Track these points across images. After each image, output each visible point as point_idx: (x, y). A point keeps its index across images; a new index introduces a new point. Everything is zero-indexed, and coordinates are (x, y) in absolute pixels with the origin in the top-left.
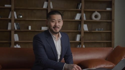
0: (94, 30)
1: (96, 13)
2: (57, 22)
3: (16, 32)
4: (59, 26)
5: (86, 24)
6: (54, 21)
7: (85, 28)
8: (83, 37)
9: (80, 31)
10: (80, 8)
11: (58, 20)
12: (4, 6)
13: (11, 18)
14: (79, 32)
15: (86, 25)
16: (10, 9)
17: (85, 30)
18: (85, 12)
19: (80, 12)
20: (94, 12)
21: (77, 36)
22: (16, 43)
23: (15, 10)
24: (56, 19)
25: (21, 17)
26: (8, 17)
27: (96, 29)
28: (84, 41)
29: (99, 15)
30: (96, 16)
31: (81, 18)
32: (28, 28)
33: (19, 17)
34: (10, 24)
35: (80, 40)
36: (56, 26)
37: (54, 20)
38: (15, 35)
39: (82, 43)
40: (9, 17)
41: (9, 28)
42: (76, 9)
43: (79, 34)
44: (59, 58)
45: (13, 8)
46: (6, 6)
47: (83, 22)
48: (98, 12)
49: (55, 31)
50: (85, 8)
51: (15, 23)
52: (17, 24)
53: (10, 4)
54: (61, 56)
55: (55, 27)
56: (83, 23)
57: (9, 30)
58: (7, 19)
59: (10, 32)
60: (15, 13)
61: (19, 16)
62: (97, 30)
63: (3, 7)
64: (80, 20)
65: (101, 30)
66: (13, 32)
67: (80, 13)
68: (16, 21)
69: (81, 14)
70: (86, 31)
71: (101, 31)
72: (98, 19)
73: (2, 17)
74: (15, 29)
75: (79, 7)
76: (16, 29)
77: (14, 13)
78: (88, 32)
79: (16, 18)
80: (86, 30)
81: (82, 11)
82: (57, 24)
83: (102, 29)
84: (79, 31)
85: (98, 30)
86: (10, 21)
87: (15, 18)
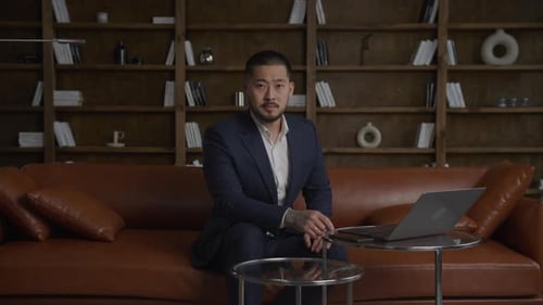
0: (491, 106)
1: (501, 37)
2: (272, 88)
3: (191, 116)
4: (276, 101)
5: (455, 82)
6: (262, 83)
7: (454, 95)
8: (443, 134)
9: (431, 109)
10: (432, 20)
11: (274, 81)
12: (151, 21)
13: (174, 63)
14: (427, 113)
15: (458, 85)
16: (170, 31)
17: (452, 104)
18: (452, 34)
19: (432, 34)
20: (493, 31)
21: (420, 127)
22: (191, 155)
23: (189, 35)
24: (269, 79)
25: (210, 58)
26: (164, 62)
27: (500, 103)
28: (445, 150)
29: (512, 42)
30: (500, 51)
31: (436, 59)
32: (233, 100)
33: (202, 60)
34: (170, 86)
35: (434, 144)
36: (268, 100)
37: (264, 81)
38: (187, 124)
39: (441, 156)
40: (169, 62)
41: (169, 102)
42: (416, 26)
43: (426, 122)
44: (281, 195)
45: (180, 29)
46: (157, 20)
47: (445, 74)
48: (508, 31)
49: (266, 114)
50: (451, 19)
51: (187, 84)
52: (193, 88)
53: (172, 13)
54: (288, 190)
55: (267, 102)
56: (442, 76)
57: (168, 108)
58: (161, 67)
59: (171, 113)
60: (188, 44)
61: (202, 56)
62: (503, 105)
63: (147, 26)
64: (433, 67)
65: (518, 106)
66: (180, 116)
67: (432, 40)
68: (190, 74)
69: (435, 41)
70: (455, 109)
71: (520, 110)
72: (508, 61)
73: (143, 63)
74: (187, 104)
75: (429, 17)
76: (192, 104)
77: (184, 45)
78: (466, 111)
79: (191, 62)
80: (458, 105)
81: (442, 30)
82: (273, 94)
83: (515, 100)
84: (428, 108)
85: (508, 103)
86: (171, 75)
87: (186, 63)
